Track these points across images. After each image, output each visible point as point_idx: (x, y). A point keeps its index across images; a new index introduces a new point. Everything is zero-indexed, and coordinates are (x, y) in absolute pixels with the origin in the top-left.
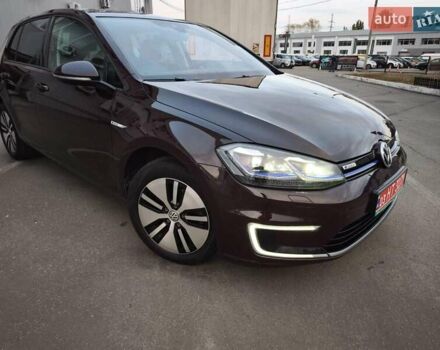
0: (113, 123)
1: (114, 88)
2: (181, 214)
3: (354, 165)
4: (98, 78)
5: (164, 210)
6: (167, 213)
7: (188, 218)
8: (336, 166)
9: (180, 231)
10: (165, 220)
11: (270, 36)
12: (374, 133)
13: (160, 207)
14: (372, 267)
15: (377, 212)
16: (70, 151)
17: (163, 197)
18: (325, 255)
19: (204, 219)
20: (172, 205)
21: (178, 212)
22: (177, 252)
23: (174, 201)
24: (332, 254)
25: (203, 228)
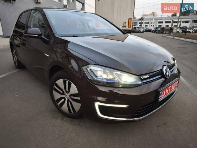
0: (45, 54)
1: (47, 39)
2: (70, 96)
3: (148, 76)
4: (41, 35)
5: (63, 94)
6: (64, 94)
7: (73, 97)
8: (137, 77)
9: (69, 103)
10: (64, 98)
11: (131, 19)
12: (166, 62)
13: (62, 92)
14: (160, 126)
15: (160, 100)
16: (34, 66)
17: (63, 87)
18: (132, 119)
19: (79, 98)
20: (66, 91)
21: (68, 95)
22: (68, 113)
23: (67, 90)
24: (135, 119)
25: (79, 103)
